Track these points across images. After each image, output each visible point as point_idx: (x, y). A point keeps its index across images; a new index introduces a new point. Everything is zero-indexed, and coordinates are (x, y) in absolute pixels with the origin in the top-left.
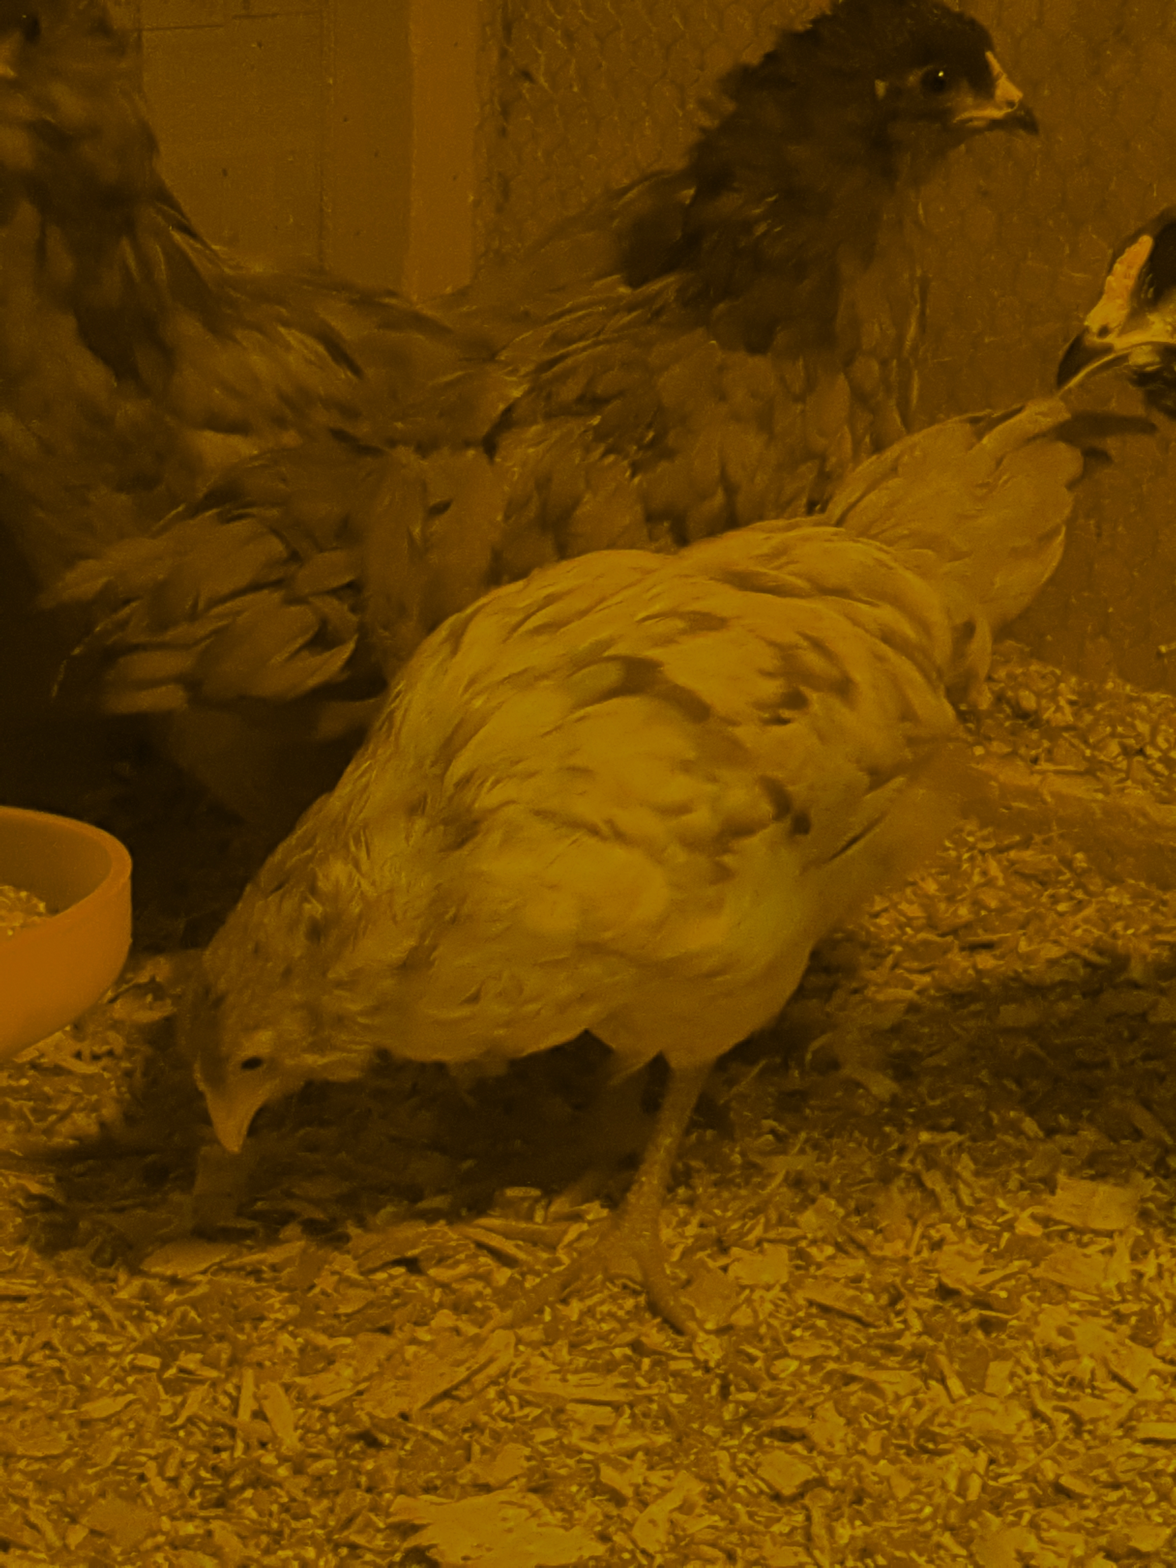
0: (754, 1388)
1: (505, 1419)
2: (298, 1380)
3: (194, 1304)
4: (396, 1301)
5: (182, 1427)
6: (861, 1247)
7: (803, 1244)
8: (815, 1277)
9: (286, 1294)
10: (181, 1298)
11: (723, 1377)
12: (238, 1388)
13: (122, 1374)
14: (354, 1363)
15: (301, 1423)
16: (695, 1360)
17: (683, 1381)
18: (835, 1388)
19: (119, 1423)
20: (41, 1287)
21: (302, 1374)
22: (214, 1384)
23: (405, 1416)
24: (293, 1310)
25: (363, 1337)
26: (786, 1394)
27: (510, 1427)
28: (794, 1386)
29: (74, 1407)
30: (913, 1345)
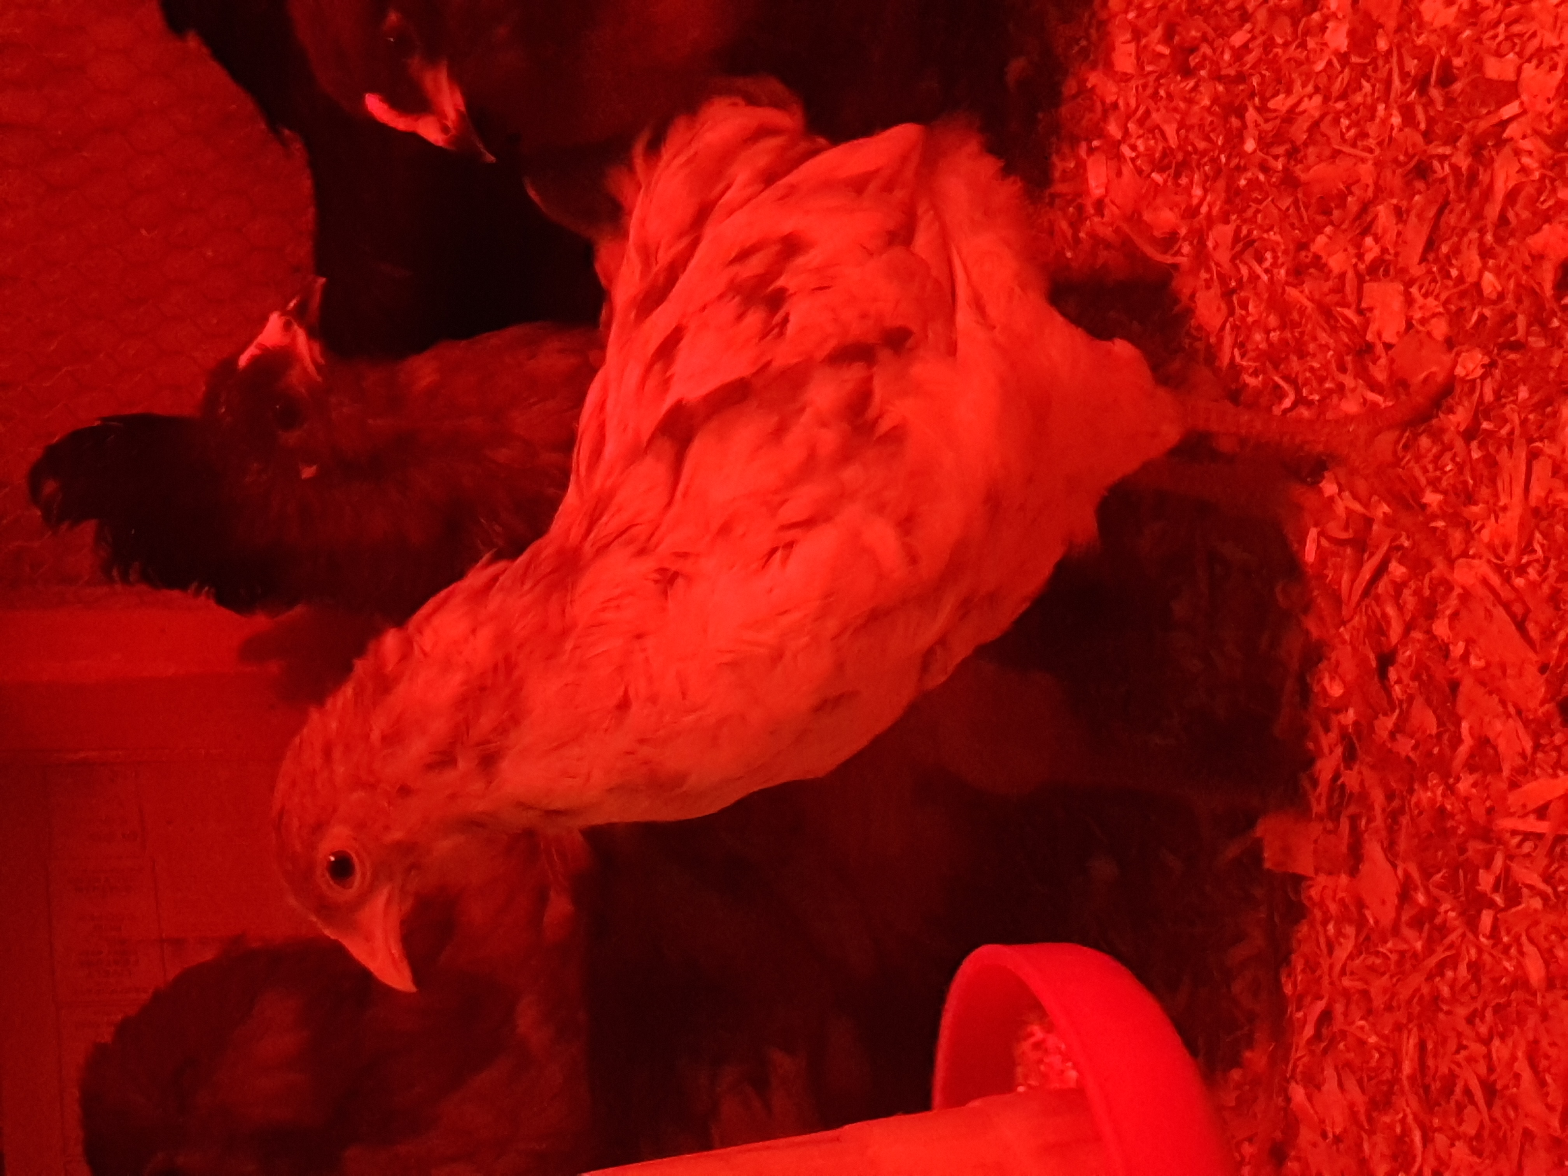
0: (1513, 316)
1: (1545, 567)
2: (1506, 773)
3: (1427, 875)
4: (1425, 677)
5: (1555, 889)
6: (1365, 207)
7: (1362, 267)
8: (1397, 254)
9: (1416, 786)
10: (1422, 889)
11: (1502, 347)
12: (1514, 833)
13: (1500, 947)
14: (1487, 719)
15: (1550, 771)
16: (1483, 377)
17: (1506, 388)
18: (1512, 234)
19: (1550, 950)
20: (1410, 1026)
21: (1500, 770)
22: (1510, 857)
23: (1543, 668)
24: (1434, 780)
25: (1461, 709)
26: (1518, 285)
27: (1553, 562)
28: (1509, 276)
29: (1534, 994)
30: (1466, 155)
